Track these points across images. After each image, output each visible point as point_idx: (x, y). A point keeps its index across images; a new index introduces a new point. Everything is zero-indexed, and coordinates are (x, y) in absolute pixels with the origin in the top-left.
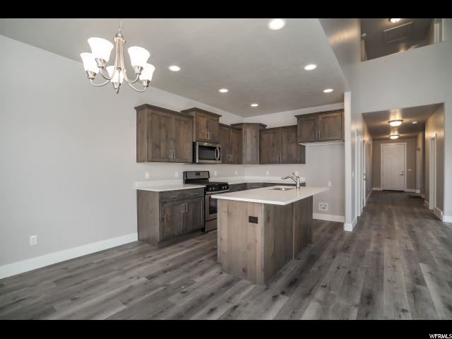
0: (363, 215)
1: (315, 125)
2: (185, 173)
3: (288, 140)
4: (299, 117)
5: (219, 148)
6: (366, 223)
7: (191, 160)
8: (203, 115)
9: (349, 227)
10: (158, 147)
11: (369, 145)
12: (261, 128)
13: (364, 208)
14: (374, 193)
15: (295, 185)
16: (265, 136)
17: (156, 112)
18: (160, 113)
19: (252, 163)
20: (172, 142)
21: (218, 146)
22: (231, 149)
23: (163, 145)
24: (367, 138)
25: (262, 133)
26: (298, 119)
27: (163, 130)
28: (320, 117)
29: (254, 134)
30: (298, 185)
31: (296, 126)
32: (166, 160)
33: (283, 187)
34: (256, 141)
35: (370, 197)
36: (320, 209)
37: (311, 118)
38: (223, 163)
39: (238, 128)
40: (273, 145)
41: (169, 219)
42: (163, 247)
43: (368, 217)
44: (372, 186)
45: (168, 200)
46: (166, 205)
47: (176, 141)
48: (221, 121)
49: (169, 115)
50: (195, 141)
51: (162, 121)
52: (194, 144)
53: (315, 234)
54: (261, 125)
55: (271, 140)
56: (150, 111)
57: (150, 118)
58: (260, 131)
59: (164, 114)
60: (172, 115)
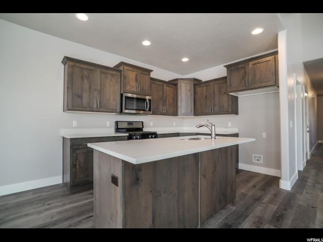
0: (306, 170)
1: (245, 73)
2: (117, 123)
3: (220, 91)
4: (228, 67)
5: (150, 100)
6: (309, 180)
7: (118, 110)
8: (130, 69)
9: (286, 185)
10: (80, 97)
11: (313, 99)
12: (196, 82)
13: (308, 162)
14: (320, 145)
15: (210, 135)
16: (199, 90)
17: (77, 65)
18: (83, 66)
19: (187, 114)
20: (96, 93)
21: (147, 97)
22: (166, 101)
23: (85, 96)
24: (311, 94)
25: (196, 87)
26: (228, 68)
27: (86, 81)
28: (251, 63)
29: (188, 88)
30: (213, 135)
31: (225, 78)
32: (88, 109)
33: (203, 137)
34: (191, 94)
35: (315, 149)
36: (254, 161)
37: (240, 66)
38: (153, 114)
39: (174, 83)
40: (206, 97)
41: (82, 165)
42: (75, 193)
43: (313, 172)
44: (318, 139)
45: (81, 147)
46: (77, 152)
47: (100, 92)
48: (153, 75)
49: (93, 68)
50: (122, 93)
51: (85, 73)
52: (122, 95)
53: (242, 190)
54: (195, 80)
55: (204, 93)
56: (70, 63)
57: (70, 70)
58: (195, 85)
59: (87, 67)
60: (96, 68)
